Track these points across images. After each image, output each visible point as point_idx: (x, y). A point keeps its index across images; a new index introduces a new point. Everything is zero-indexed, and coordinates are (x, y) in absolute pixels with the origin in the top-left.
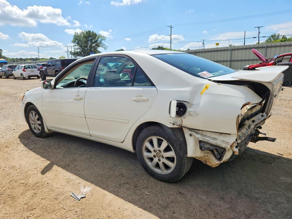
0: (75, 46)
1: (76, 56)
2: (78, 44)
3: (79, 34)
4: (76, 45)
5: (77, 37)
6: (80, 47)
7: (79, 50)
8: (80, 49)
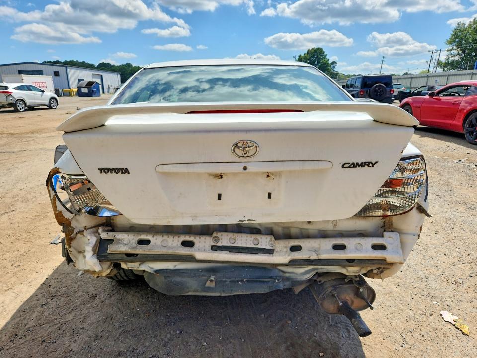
0: (452, 49)
1: (448, 69)
2: (459, 45)
3: (466, 26)
4: (455, 47)
5: (461, 31)
6: (460, 52)
7: (456, 58)
8: (461, 55)
